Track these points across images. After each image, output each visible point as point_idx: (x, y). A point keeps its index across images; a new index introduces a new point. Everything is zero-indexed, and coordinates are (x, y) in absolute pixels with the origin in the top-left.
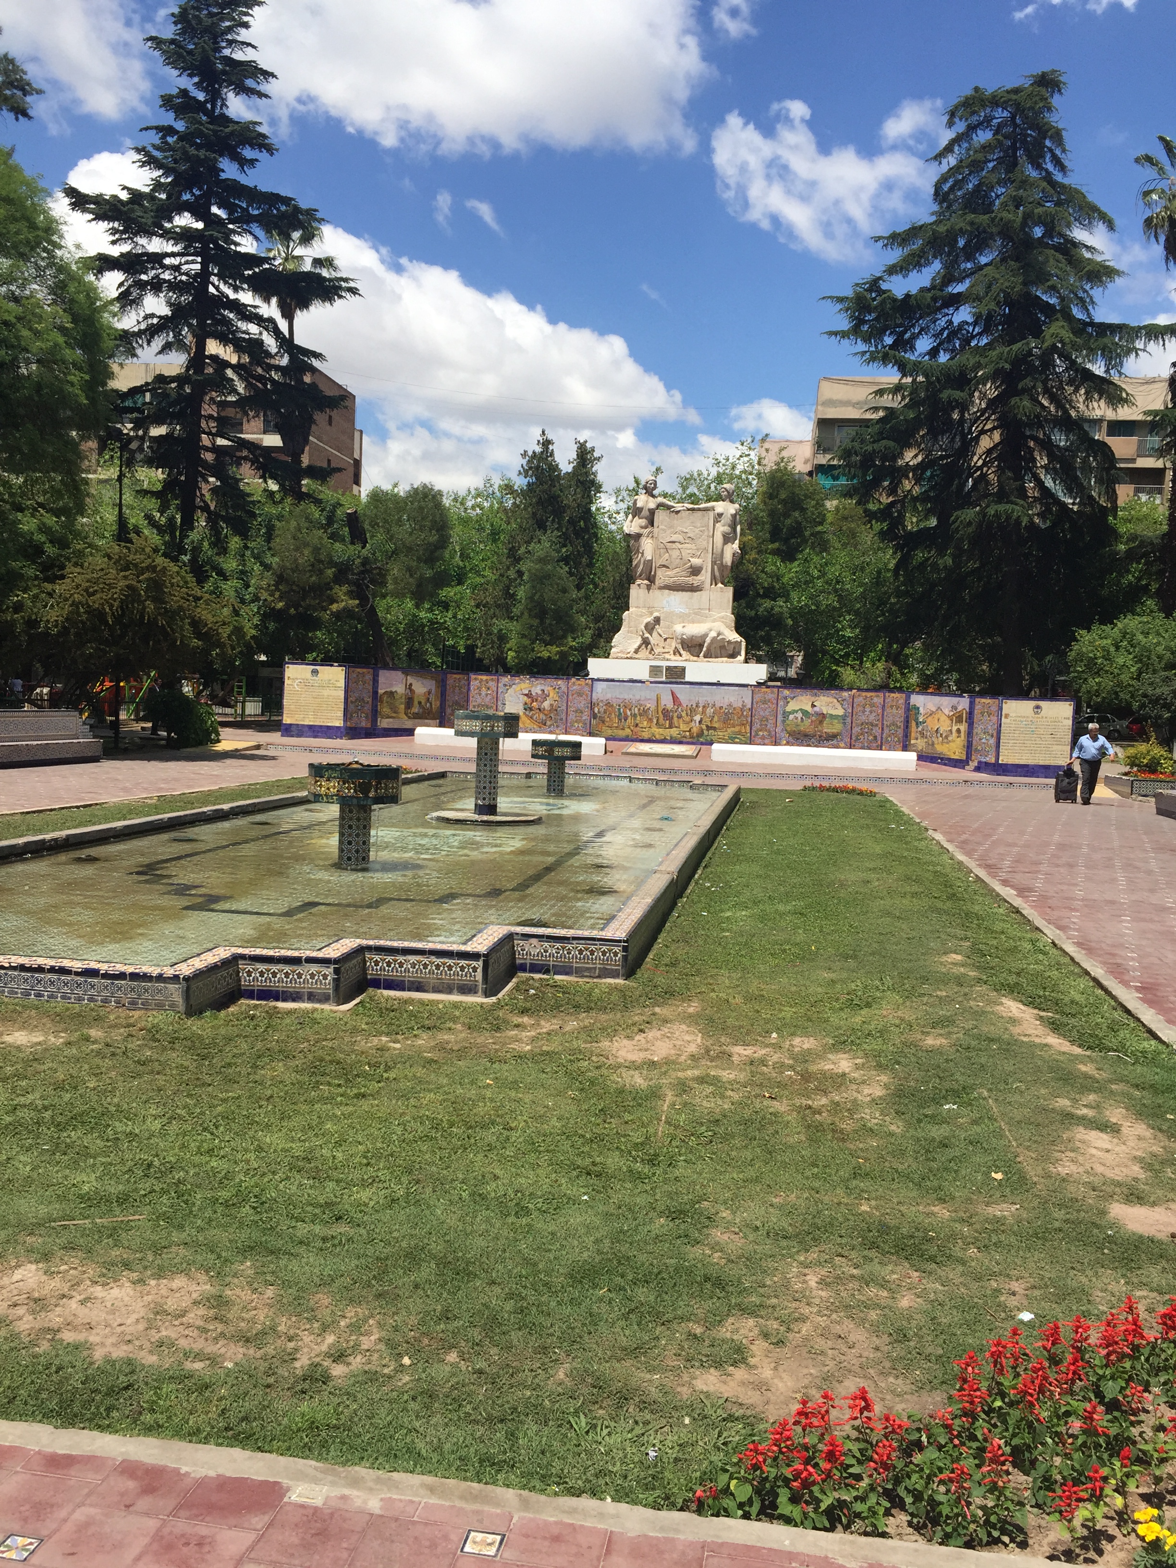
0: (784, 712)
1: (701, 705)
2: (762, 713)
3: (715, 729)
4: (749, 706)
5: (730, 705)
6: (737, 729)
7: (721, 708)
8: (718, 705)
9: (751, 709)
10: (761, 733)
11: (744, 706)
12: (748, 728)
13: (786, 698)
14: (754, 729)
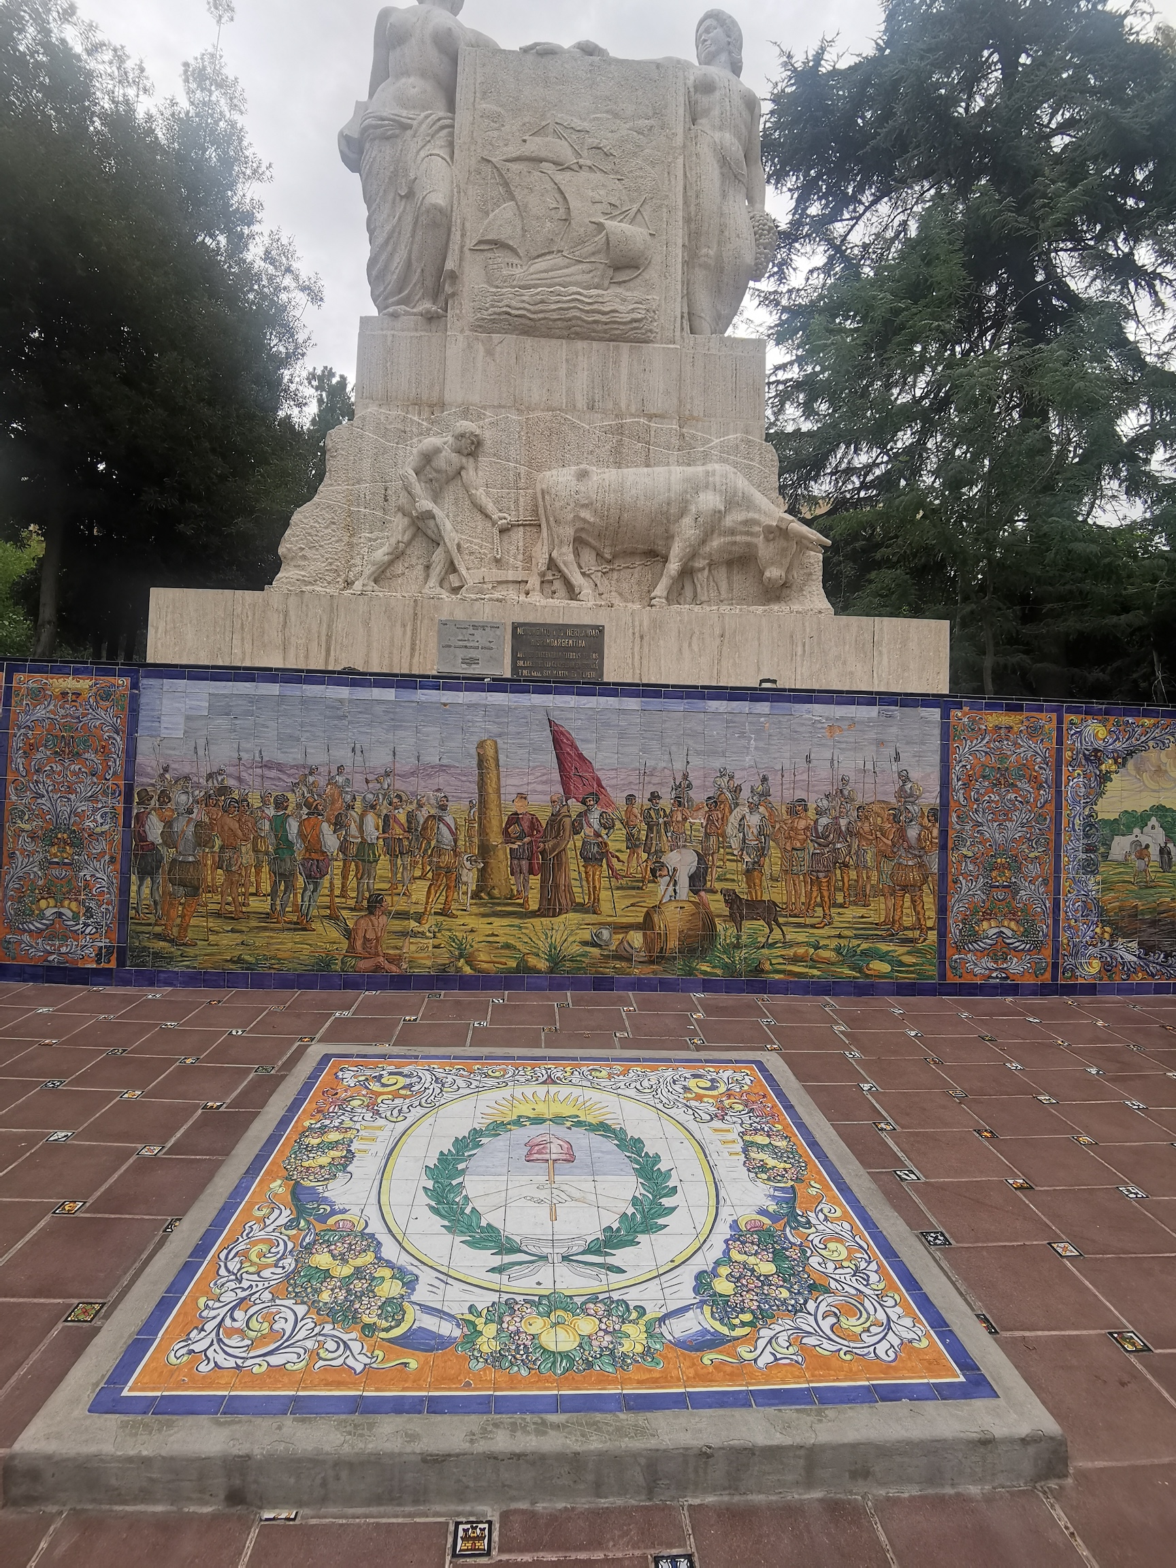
0: (1090, 824)
1: (698, 796)
2: (991, 831)
3: (769, 912)
4: (931, 798)
5: (841, 793)
6: (877, 911)
7: (797, 808)
8: (781, 795)
9: (941, 814)
10: (989, 929)
11: (907, 796)
12: (929, 902)
13: (1095, 757)
14: (957, 908)
